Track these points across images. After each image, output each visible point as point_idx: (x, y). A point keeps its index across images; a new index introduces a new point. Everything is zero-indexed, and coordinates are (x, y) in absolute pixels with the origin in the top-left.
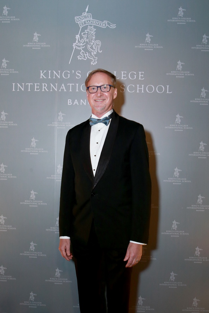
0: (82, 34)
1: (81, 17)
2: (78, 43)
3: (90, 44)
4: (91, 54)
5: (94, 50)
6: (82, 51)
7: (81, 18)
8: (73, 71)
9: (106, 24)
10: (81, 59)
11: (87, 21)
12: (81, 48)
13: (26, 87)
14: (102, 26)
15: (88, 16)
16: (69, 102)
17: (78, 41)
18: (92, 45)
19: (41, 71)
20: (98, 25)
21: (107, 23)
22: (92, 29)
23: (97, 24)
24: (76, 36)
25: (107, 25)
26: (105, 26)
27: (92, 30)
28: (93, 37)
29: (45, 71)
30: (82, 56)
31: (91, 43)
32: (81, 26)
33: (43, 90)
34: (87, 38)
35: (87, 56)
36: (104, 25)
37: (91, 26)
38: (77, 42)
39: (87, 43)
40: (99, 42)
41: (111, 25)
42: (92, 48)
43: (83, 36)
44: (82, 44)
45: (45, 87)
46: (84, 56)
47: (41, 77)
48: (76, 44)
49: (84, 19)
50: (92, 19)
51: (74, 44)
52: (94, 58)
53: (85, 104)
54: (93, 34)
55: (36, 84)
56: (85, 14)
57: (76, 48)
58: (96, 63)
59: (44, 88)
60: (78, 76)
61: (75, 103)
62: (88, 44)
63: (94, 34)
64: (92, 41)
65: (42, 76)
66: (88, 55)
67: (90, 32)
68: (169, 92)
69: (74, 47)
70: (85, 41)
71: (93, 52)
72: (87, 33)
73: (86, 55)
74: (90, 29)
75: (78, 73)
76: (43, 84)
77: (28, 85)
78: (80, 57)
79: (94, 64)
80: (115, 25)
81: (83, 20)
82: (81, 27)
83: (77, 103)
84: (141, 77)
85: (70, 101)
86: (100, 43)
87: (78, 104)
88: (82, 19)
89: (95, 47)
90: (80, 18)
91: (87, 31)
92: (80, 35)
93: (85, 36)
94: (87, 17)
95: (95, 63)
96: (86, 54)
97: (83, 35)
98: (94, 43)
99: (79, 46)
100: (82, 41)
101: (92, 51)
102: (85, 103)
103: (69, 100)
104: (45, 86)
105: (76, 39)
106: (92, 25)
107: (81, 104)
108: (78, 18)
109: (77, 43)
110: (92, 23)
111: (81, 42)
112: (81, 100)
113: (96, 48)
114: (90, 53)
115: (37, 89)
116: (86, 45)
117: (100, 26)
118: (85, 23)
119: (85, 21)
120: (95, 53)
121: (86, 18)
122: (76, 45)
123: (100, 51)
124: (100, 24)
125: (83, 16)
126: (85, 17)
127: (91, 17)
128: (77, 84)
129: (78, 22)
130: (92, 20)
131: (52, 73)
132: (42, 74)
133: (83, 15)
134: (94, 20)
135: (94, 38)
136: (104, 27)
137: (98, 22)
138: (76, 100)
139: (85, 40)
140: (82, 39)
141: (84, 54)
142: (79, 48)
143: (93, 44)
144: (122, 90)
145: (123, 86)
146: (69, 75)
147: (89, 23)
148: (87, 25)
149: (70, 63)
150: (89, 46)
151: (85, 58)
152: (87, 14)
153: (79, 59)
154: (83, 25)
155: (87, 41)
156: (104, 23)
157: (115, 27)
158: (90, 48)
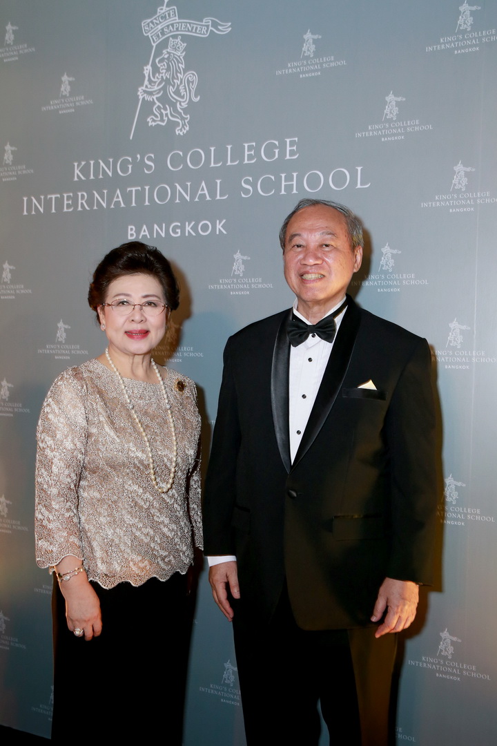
0: (157, 61)
1: (155, 19)
2: (149, 86)
3: (174, 83)
4: (175, 110)
5: (183, 97)
6: (158, 104)
7: (154, 21)
8: (138, 156)
9: (208, 26)
10: (154, 124)
11: (168, 26)
12: (154, 97)
13: (48, 204)
14: (201, 34)
15: (169, 14)
16: (130, 232)
17: (150, 80)
18: (178, 86)
19: (76, 164)
20: (191, 31)
21: (210, 23)
22: (177, 44)
23: (189, 31)
24: (145, 68)
25: (210, 28)
26: (207, 31)
27: (179, 48)
28: (180, 65)
29: (83, 163)
30: (156, 116)
31: (175, 81)
32: (154, 42)
33: (80, 209)
34: (168, 69)
35: (167, 115)
36: (204, 30)
37: (175, 37)
38: (146, 82)
39: (168, 82)
40: (193, 74)
41: (220, 27)
42: (177, 92)
43: (159, 65)
44: (158, 86)
45: (84, 202)
46: (161, 114)
47: (76, 179)
48: (144, 88)
49: (160, 23)
50: (177, 21)
51: (140, 89)
52: (183, 119)
53: (163, 235)
54: (179, 57)
55: (65, 195)
56: (162, 9)
57: (144, 98)
58: (187, 128)
59: (82, 203)
60: (149, 168)
61: (142, 233)
62: (170, 84)
63: (181, 57)
64: (179, 75)
65: (78, 176)
66: (168, 111)
67: (174, 54)
68: (361, 185)
69: (141, 97)
70: (162, 77)
71: (180, 104)
72: (166, 56)
73: (164, 112)
74: (174, 45)
75: (149, 159)
76: (80, 194)
77: (52, 198)
78: (154, 121)
79: (181, 134)
80: (230, 24)
81: (160, 27)
82: (154, 45)
83: (147, 233)
84: (292, 153)
85: (132, 229)
86: (196, 79)
87: (149, 237)
88: (157, 24)
89: (185, 89)
90: (152, 22)
91: (168, 53)
92: (154, 66)
93: (162, 67)
94: (167, 17)
95: (185, 129)
96: (165, 109)
97: (159, 62)
98: (181, 80)
99: (150, 93)
100: (156, 80)
101: (177, 100)
102: (162, 231)
103: (130, 227)
104: (83, 196)
105: (145, 76)
106: (178, 35)
107: (155, 236)
108: (148, 24)
109: (146, 87)
110: (177, 29)
111: (155, 82)
112: (156, 226)
113: (186, 91)
114: (173, 105)
115: (68, 206)
116: (164, 89)
117: (196, 32)
118: (163, 33)
119: (162, 29)
120: (185, 105)
121: (166, 20)
122: (145, 91)
123: (196, 96)
124: (196, 28)
125: (159, 16)
126: (164, 18)
127: (175, 16)
128: (147, 188)
129: (149, 34)
130: (178, 23)
131: (97, 165)
132: (77, 171)
133: (158, 14)
134: (181, 23)
135: (182, 66)
136: (204, 34)
137: (190, 23)
138: (145, 227)
139: (164, 75)
140: (157, 75)
141: (162, 110)
142: (149, 98)
143: (181, 82)
144: (247, 192)
145: (247, 182)
146: (130, 166)
147: (171, 31)
148: (168, 38)
149: (131, 138)
150: (171, 89)
151: (162, 120)
152: (168, 9)
153: (150, 124)
154: (159, 39)
155: (166, 77)
156: (204, 24)
157: (230, 29)
158: (173, 93)
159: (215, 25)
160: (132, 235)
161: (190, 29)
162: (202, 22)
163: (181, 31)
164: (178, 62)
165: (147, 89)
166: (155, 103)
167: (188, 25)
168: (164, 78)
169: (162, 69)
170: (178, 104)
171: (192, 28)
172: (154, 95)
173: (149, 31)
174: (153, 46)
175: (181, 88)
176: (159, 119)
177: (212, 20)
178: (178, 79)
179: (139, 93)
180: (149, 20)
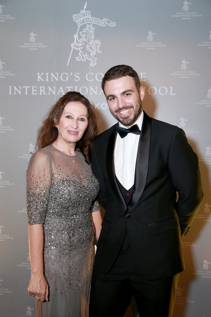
0: (81, 33)
1: (80, 15)
2: (77, 43)
4: (90, 55)
5: (93, 50)
6: (81, 52)
7: (79, 16)
8: (72, 73)
9: (105, 22)
10: (79, 60)
11: (86, 19)
12: (80, 49)
13: (23, 91)
14: (102, 25)
15: (86, 14)
17: (77, 41)
18: (91, 45)
19: (39, 74)
20: (97, 23)
22: (90, 27)
23: (96, 23)
24: (75, 35)
25: (106, 23)
26: (105, 24)
27: (91, 29)
28: (92, 37)
29: (43, 74)
30: (80, 57)
31: (90, 43)
32: (79, 25)
33: (41, 94)
34: (86, 37)
35: (86, 57)
36: (103, 23)
37: (89, 24)
38: (75, 42)
39: (86, 43)
40: (98, 42)
41: (111, 23)
42: (91, 48)
43: (82, 35)
44: (81, 44)
45: (43, 91)
46: (83, 57)
47: (39, 80)
48: (74, 44)
49: (82, 17)
50: (91, 17)
51: (72, 44)
52: (93, 59)
54: (91, 33)
55: (33, 87)
56: (83, 11)
57: (74, 49)
58: (96, 64)
59: (42, 92)
60: (77, 79)
62: (87, 44)
63: (93, 33)
64: (91, 41)
66: (86, 55)
67: (89, 31)
68: (172, 94)
69: (72, 48)
70: (83, 41)
71: (92, 53)
72: (85, 32)
73: (84, 56)
75: (77, 75)
76: (41, 87)
77: (25, 88)
78: (79, 59)
79: (93, 66)
80: (115, 23)
81: (82, 19)
82: (79, 26)
84: (143, 79)
86: (99, 43)
88: (81, 17)
89: (94, 47)
91: (86, 30)
92: (79, 34)
93: (83, 36)
94: (86, 15)
95: (94, 64)
96: (85, 55)
97: (82, 34)
98: (93, 43)
99: (78, 47)
100: (80, 41)
101: (91, 52)
104: (42, 89)
105: (74, 39)
108: (76, 16)
109: (75, 44)
110: (90, 21)
111: (80, 42)
113: (95, 48)
114: (89, 53)
115: (35, 92)
116: (84, 45)
117: (99, 23)
118: (83, 22)
119: (83, 20)
120: (94, 54)
121: (85, 16)
122: (75, 46)
123: (100, 51)
124: (100, 22)
126: (84, 15)
127: (89, 15)
128: (76, 87)
130: (91, 18)
131: (50, 76)
132: (39, 77)
133: (81, 13)
134: (93, 19)
135: (93, 37)
136: (103, 25)
137: (97, 20)
139: (84, 39)
140: (81, 39)
141: (83, 55)
142: (77, 49)
146: (67, 77)
147: (87, 22)
148: (86, 24)
149: (68, 65)
150: (88, 46)
151: (83, 59)
152: (86, 11)
153: (77, 60)
154: (81, 24)
155: (85, 41)
156: (103, 20)
157: (115, 25)
158: (89, 48)
159: (108, 22)
161: (97, 22)
162: (102, 19)
163: (92, 22)
164: (91, 35)
165: (75, 45)
166: (80, 51)
167: (96, 20)
168: (84, 41)
169: (83, 37)
170: (91, 53)
171: (98, 22)
172: (79, 48)
173: (76, 20)
174: (78, 27)
175: (93, 46)
176: (82, 58)
177: (107, 20)
178: (91, 42)
179: (71, 46)
180: (76, 15)
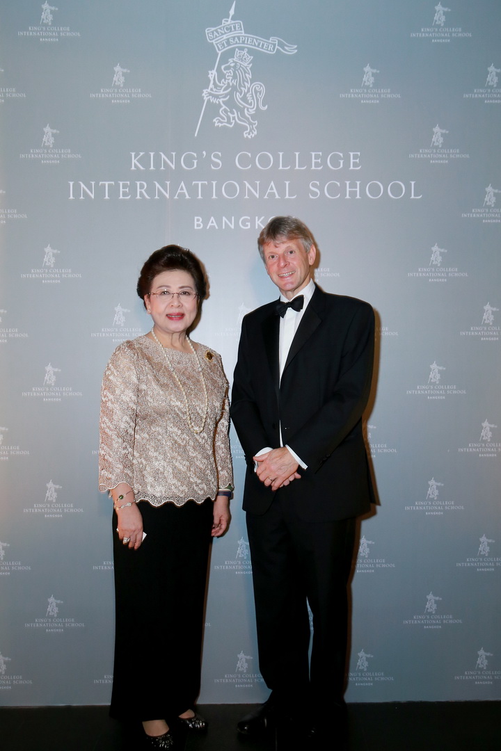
0: (223, 67)
1: (220, 28)
2: (215, 90)
3: (241, 90)
4: (243, 114)
5: (251, 104)
6: (224, 107)
7: (219, 30)
8: (204, 153)
9: (274, 45)
10: (220, 125)
11: (234, 38)
12: (221, 100)
13: (100, 191)
14: (267, 50)
15: (235, 27)
16: (196, 223)
17: (215, 83)
18: (245, 94)
19: (133, 154)
20: (258, 46)
21: (277, 43)
22: (243, 56)
23: (255, 45)
24: (210, 72)
25: (277, 47)
26: (274, 49)
27: (245, 59)
28: (247, 75)
29: (142, 154)
30: (224, 119)
31: (243, 89)
32: (219, 50)
33: (138, 197)
34: (235, 77)
35: (234, 118)
36: (271, 47)
37: (242, 49)
38: (211, 86)
39: (234, 88)
40: (261, 86)
41: (286, 48)
42: (244, 99)
43: (225, 72)
44: (224, 90)
45: (143, 191)
46: (229, 118)
47: (133, 168)
48: (209, 90)
49: (225, 33)
50: (243, 34)
51: (205, 91)
52: (250, 124)
53: (232, 227)
54: (246, 67)
55: (121, 183)
56: (227, 21)
57: (209, 100)
58: (256, 133)
59: (141, 193)
60: (216, 165)
61: (210, 224)
62: (237, 91)
63: (248, 68)
64: (246, 84)
65: (135, 165)
66: (236, 115)
67: (240, 64)
68: (415, 196)
69: (206, 99)
70: (228, 83)
71: (248, 110)
72: (232, 65)
73: (231, 116)
74: (240, 56)
75: (216, 156)
76: (138, 183)
77: (105, 185)
78: (220, 122)
79: (249, 137)
80: (296, 46)
81: (225, 37)
82: (220, 53)
83: (215, 224)
84: (355, 165)
85: (198, 220)
86: (263, 89)
87: (217, 228)
88: (222, 34)
89: (253, 96)
90: (216, 31)
91: (234, 62)
92: (219, 70)
93: (229, 74)
94: (233, 29)
95: (253, 133)
96: (233, 113)
97: (225, 69)
98: (249, 89)
99: (217, 97)
100: (222, 85)
101: (245, 107)
102: (231, 223)
103: (196, 218)
104: (142, 186)
105: (209, 81)
106: (245, 47)
107: (224, 228)
108: (213, 32)
109: (212, 90)
110: (243, 42)
111: (221, 87)
112: (224, 219)
113: (253, 99)
114: (241, 111)
115: (125, 194)
116: (231, 94)
117: (262, 48)
118: (228, 43)
119: (228, 39)
120: (252, 112)
121: (231, 31)
122: (210, 94)
123: (264, 105)
124: (263, 45)
125: (224, 27)
126: (229, 29)
127: (241, 30)
128: (214, 183)
129: (213, 41)
130: (245, 37)
131: (157, 158)
132: (134, 161)
133: (223, 25)
134: (248, 37)
135: (249, 76)
136: (270, 51)
137: (257, 39)
138: (212, 218)
139: (230, 81)
140: (223, 80)
141: (229, 113)
142: (215, 101)
143: (248, 91)
144: (314, 194)
145: (314, 185)
146: (195, 162)
147: (236, 43)
148: (234, 49)
149: (196, 135)
150: (238, 96)
151: (229, 122)
152: (233, 22)
153: (216, 125)
154: (224, 48)
155: (233, 84)
156: (270, 41)
157: (296, 51)
158: (241, 99)
159: (281, 44)
160: (198, 225)
161: (257, 44)
162: (269, 40)
163: (247, 44)
164: (245, 72)
165: (213, 92)
166: (221, 107)
167: (255, 40)
168: (231, 84)
169: (228, 76)
170: (246, 109)
171: (259, 44)
172: (220, 98)
173: (213, 39)
174: (217, 54)
175: (249, 95)
176: (226, 121)
177: (278, 40)
178: (245, 87)
179: (203, 94)
180: (213, 29)
